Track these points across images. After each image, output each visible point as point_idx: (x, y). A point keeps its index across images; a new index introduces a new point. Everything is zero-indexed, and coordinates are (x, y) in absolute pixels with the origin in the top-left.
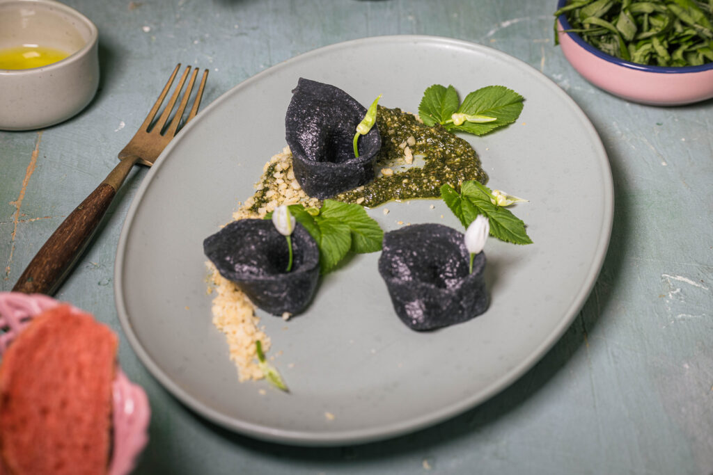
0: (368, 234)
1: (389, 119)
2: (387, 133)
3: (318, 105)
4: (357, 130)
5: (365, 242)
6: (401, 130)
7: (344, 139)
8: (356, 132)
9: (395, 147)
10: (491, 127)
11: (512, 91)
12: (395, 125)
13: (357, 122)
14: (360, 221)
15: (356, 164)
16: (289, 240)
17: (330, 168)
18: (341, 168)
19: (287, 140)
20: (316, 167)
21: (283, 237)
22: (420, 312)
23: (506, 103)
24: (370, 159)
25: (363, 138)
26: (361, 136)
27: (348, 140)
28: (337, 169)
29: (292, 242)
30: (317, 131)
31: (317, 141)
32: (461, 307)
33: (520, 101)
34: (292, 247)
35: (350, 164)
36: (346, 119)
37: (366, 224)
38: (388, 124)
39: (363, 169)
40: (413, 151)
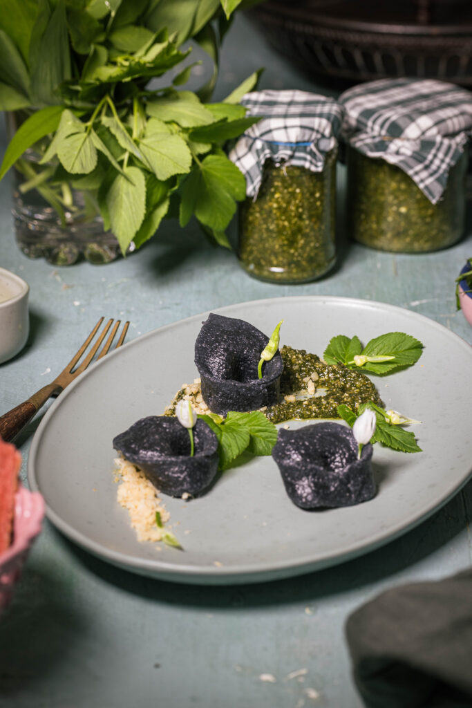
0: (267, 437)
1: (294, 357)
2: (291, 368)
3: (226, 333)
4: (262, 356)
5: (264, 445)
6: (305, 366)
7: (249, 365)
8: (260, 358)
9: (299, 381)
10: (390, 367)
11: (411, 337)
12: (300, 362)
13: (261, 349)
14: (259, 425)
15: (259, 385)
16: (190, 432)
17: (235, 385)
18: (245, 387)
19: (195, 362)
20: (221, 384)
21: (186, 429)
22: (308, 490)
23: (407, 347)
24: (272, 380)
25: (267, 365)
26: (265, 363)
27: (252, 366)
28: (242, 387)
29: (194, 435)
30: (223, 355)
31: (223, 363)
32: (348, 490)
33: (419, 347)
34: (194, 440)
35: (254, 384)
36: (251, 347)
37: (264, 428)
38: (293, 361)
39: (266, 390)
40: (316, 385)
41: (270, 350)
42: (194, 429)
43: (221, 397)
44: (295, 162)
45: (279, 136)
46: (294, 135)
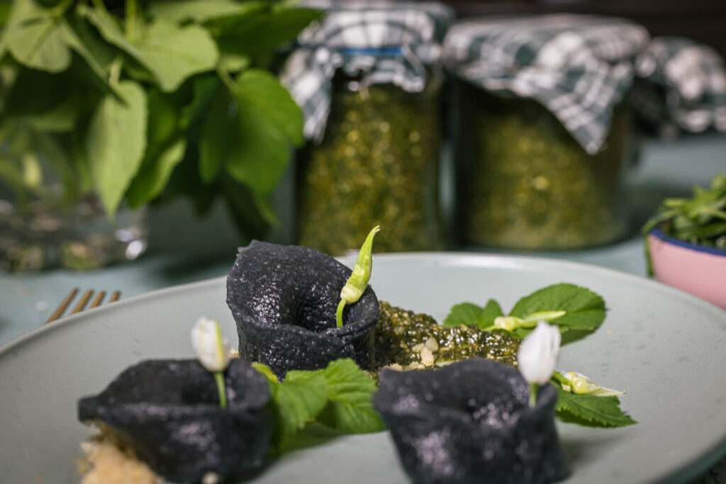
0: (358, 401)
1: (396, 315)
2: (392, 332)
3: (280, 262)
4: (342, 295)
5: (354, 415)
6: (414, 328)
7: (322, 311)
8: (339, 299)
12: (406, 322)
15: (340, 336)
16: (220, 381)
17: (297, 334)
18: (317, 339)
19: (228, 302)
20: (273, 331)
21: (210, 374)
24: (361, 330)
25: (352, 311)
26: (348, 307)
27: (327, 314)
28: (310, 338)
29: (226, 385)
30: (277, 292)
31: (276, 304)
34: (226, 393)
35: (331, 335)
36: (324, 281)
38: (394, 321)
39: (352, 347)
40: (436, 356)
41: (356, 286)
42: (226, 373)
43: (274, 355)
44: (380, 77)
45: (354, 37)
46: (376, 34)
